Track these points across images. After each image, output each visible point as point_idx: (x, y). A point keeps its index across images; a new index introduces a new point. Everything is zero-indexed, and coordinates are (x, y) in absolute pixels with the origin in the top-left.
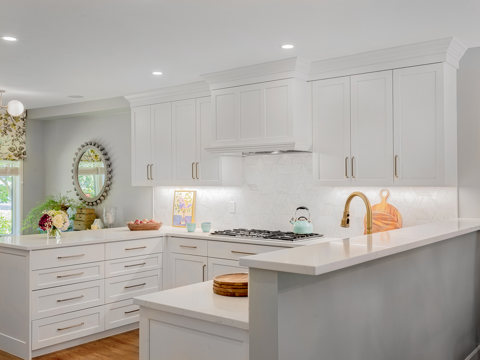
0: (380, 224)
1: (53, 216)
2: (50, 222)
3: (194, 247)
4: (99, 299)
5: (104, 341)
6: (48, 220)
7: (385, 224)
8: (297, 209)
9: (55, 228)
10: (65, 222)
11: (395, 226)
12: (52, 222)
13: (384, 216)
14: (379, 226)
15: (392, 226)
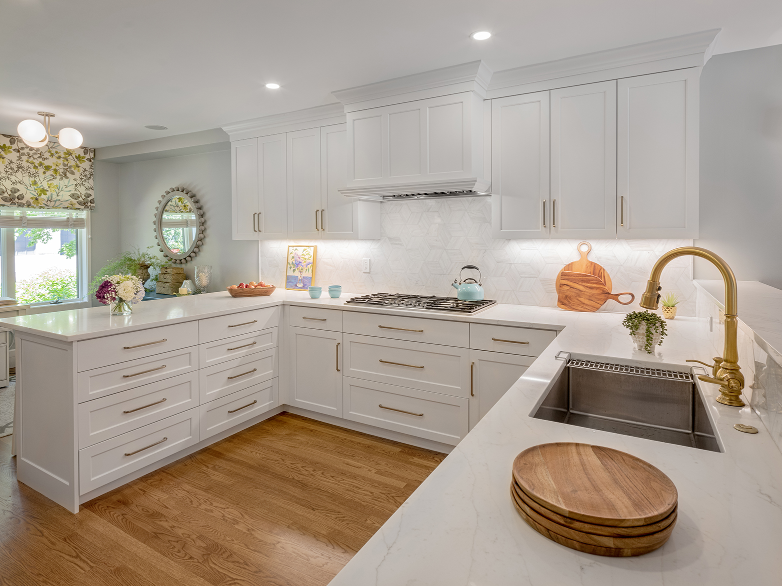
0: (581, 288)
1: (118, 283)
2: (113, 293)
3: (324, 320)
4: (190, 400)
5: (199, 457)
6: (109, 289)
7: (587, 287)
8: (463, 269)
9: (121, 300)
10: (137, 292)
11: (603, 291)
12: (116, 292)
13: (587, 278)
14: (580, 291)
15: (599, 290)
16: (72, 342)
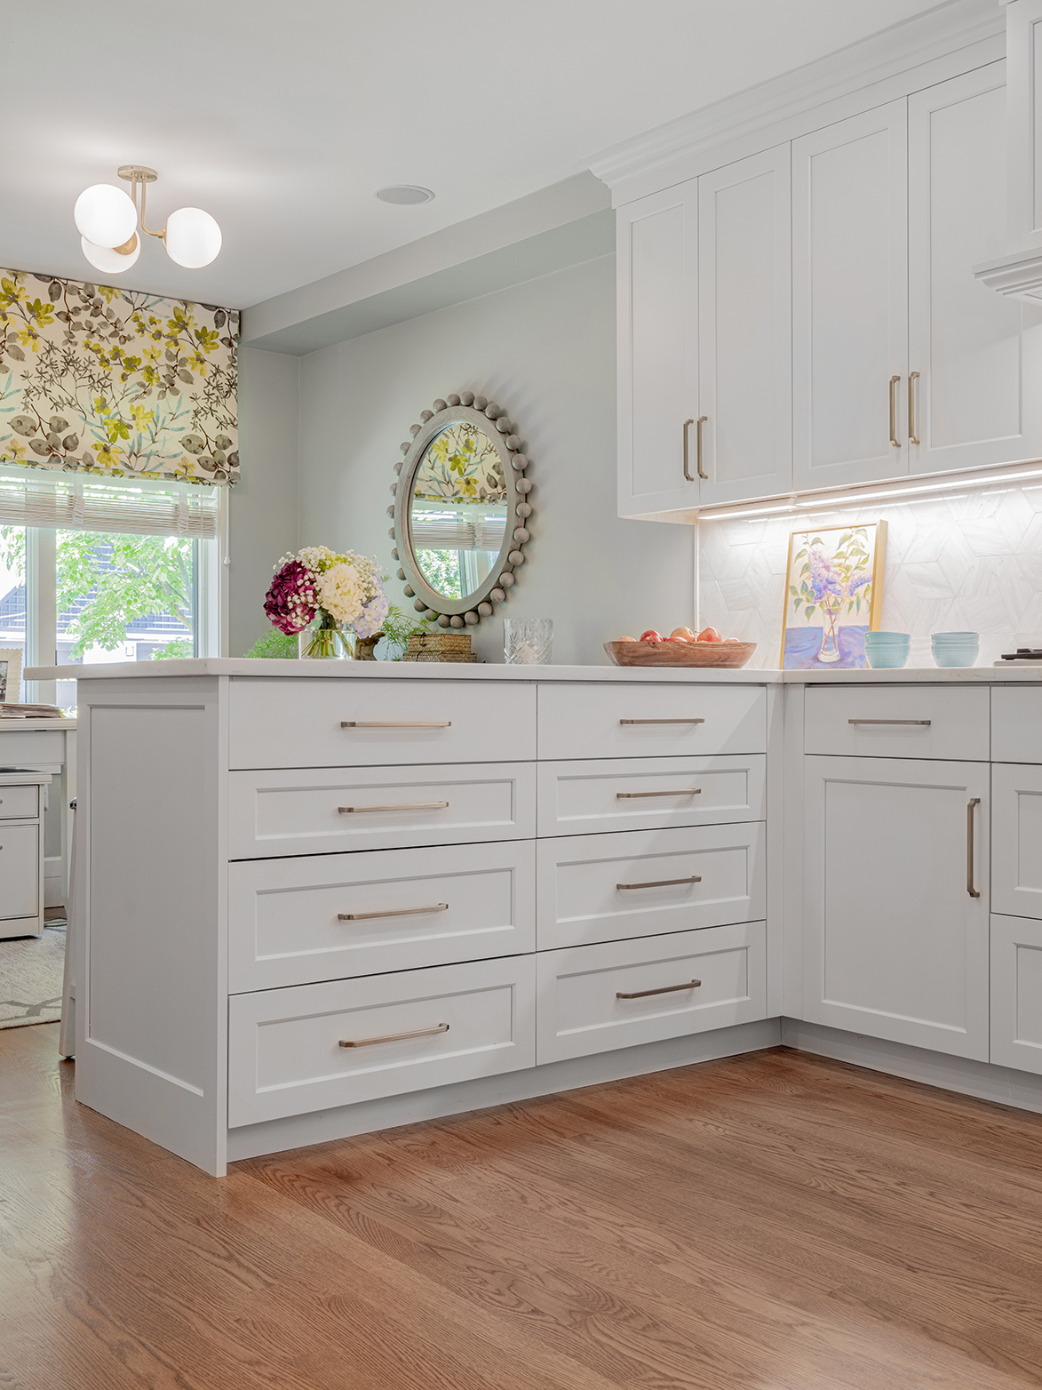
1: (323, 567)
2: (310, 592)
3: (923, 723)
4: (512, 927)
5: (535, 1112)
6: (300, 582)
9: (329, 623)
10: (370, 599)
12: (315, 595)
16: (218, 676)
